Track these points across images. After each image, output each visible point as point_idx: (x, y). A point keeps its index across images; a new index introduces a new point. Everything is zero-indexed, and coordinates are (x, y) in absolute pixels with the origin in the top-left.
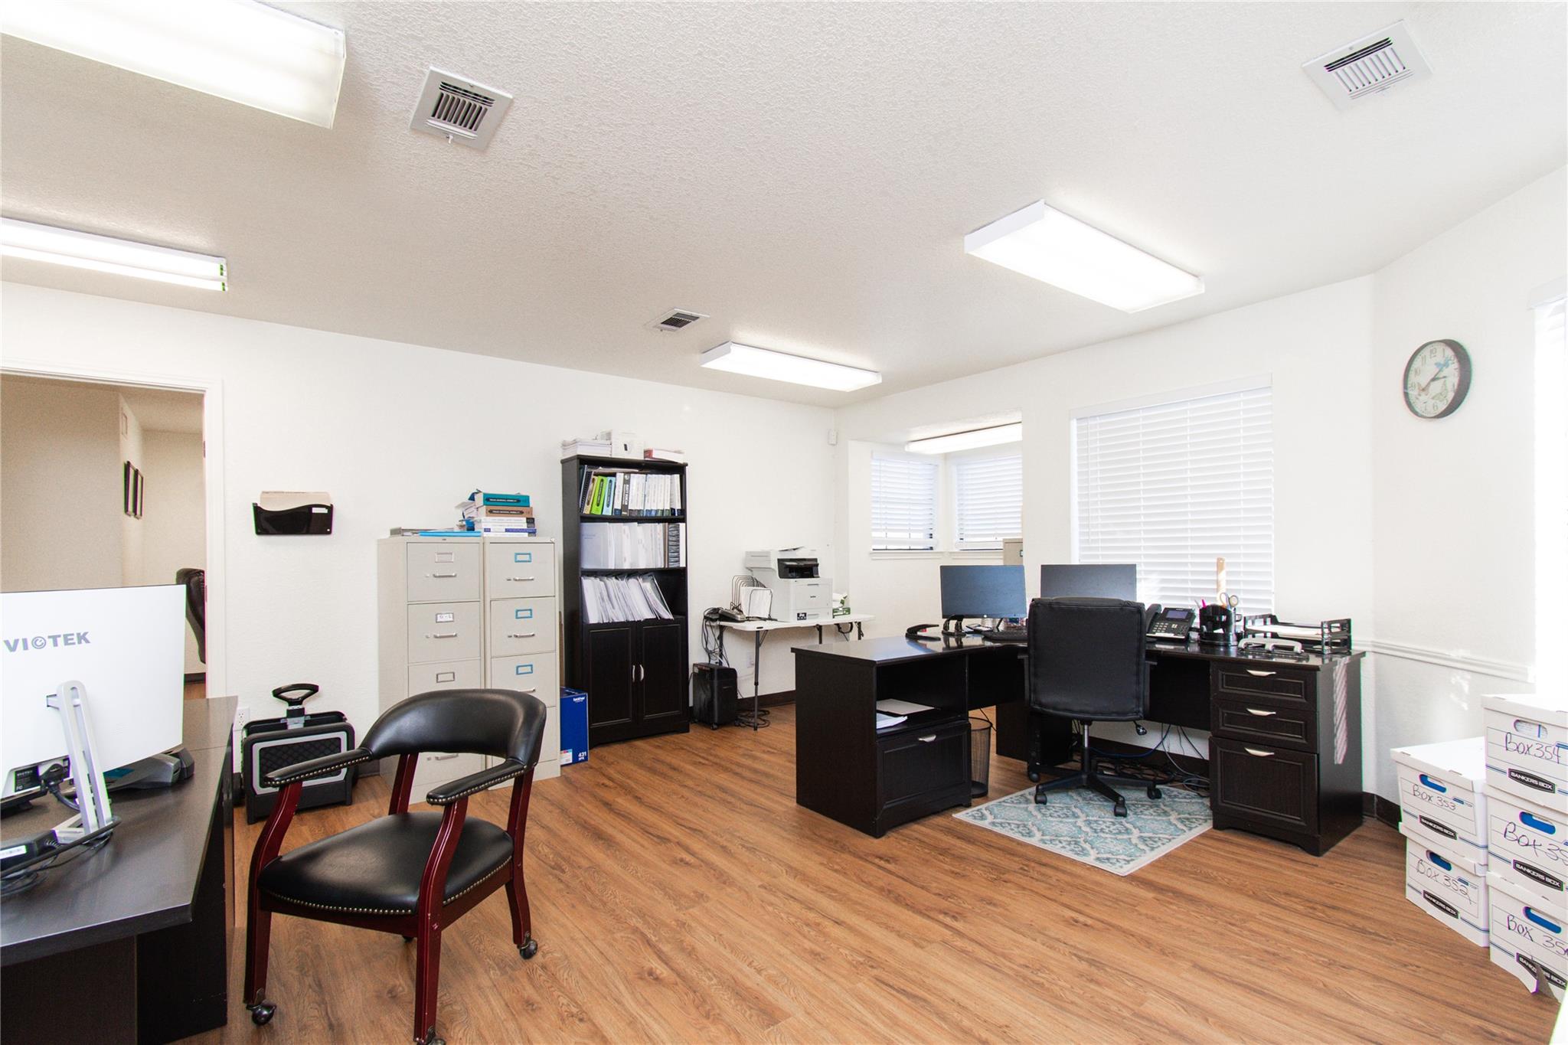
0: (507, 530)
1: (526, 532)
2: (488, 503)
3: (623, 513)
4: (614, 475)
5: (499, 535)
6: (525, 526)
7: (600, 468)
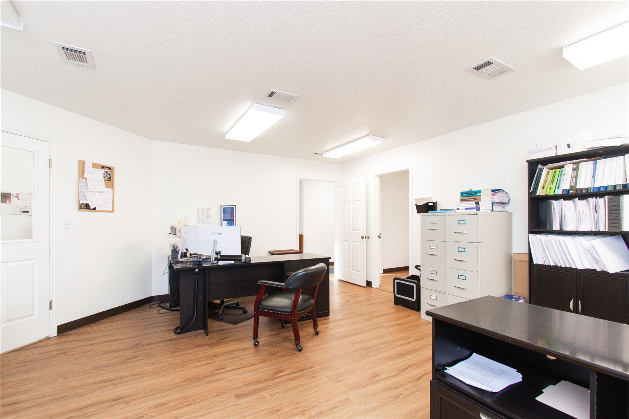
0: (466, 209)
1: (475, 209)
2: (463, 196)
3: (570, 192)
4: (563, 167)
5: (463, 211)
6: (474, 206)
7: (550, 164)
